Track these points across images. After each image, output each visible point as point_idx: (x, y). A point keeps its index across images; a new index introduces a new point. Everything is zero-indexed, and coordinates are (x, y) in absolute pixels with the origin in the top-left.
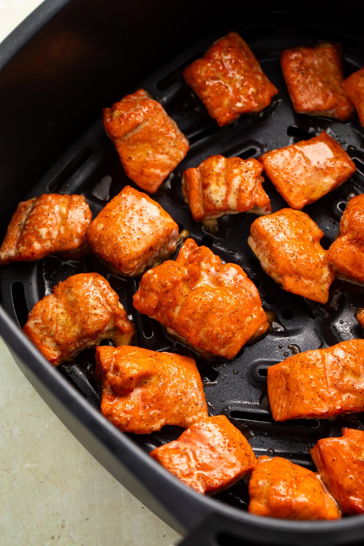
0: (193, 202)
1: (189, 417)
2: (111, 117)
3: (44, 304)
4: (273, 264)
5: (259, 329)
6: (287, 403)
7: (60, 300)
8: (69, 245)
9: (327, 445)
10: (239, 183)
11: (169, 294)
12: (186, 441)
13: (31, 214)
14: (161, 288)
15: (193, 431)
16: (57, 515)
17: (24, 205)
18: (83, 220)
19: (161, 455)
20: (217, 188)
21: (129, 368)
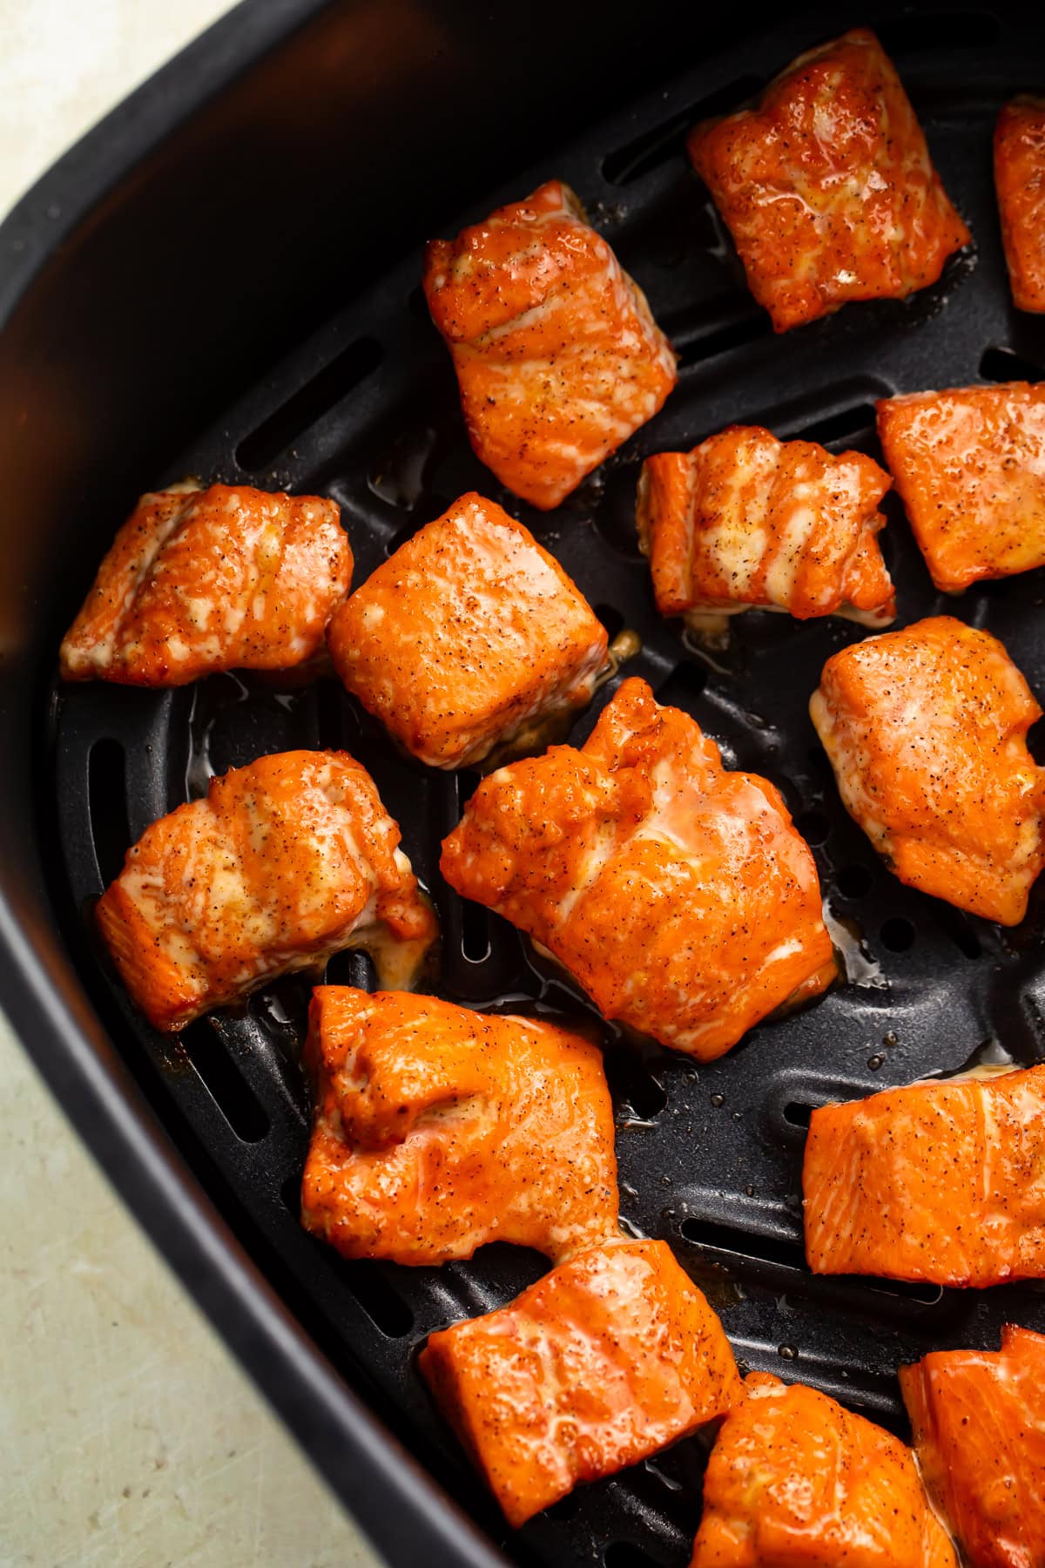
0: (663, 559)
1: (561, 1226)
2: (450, 273)
3: (176, 831)
4: (876, 798)
5: (805, 983)
6: (855, 1228)
7: (227, 825)
8: (273, 655)
9: (952, 1374)
10: (809, 531)
11: (550, 856)
12: (539, 1316)
13: (173, 543)
14: (528, 837)
15: (563, 1284)
16: (148, 1428)
17: (157, 505)
18: (323, 583)
19: (462, 1353)
20: (741, 536)
21: (400, 1076)
